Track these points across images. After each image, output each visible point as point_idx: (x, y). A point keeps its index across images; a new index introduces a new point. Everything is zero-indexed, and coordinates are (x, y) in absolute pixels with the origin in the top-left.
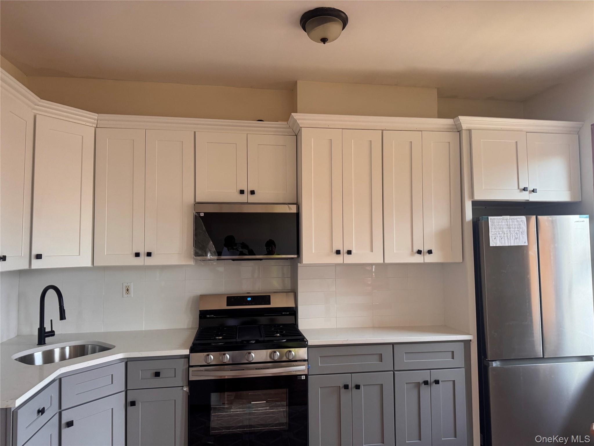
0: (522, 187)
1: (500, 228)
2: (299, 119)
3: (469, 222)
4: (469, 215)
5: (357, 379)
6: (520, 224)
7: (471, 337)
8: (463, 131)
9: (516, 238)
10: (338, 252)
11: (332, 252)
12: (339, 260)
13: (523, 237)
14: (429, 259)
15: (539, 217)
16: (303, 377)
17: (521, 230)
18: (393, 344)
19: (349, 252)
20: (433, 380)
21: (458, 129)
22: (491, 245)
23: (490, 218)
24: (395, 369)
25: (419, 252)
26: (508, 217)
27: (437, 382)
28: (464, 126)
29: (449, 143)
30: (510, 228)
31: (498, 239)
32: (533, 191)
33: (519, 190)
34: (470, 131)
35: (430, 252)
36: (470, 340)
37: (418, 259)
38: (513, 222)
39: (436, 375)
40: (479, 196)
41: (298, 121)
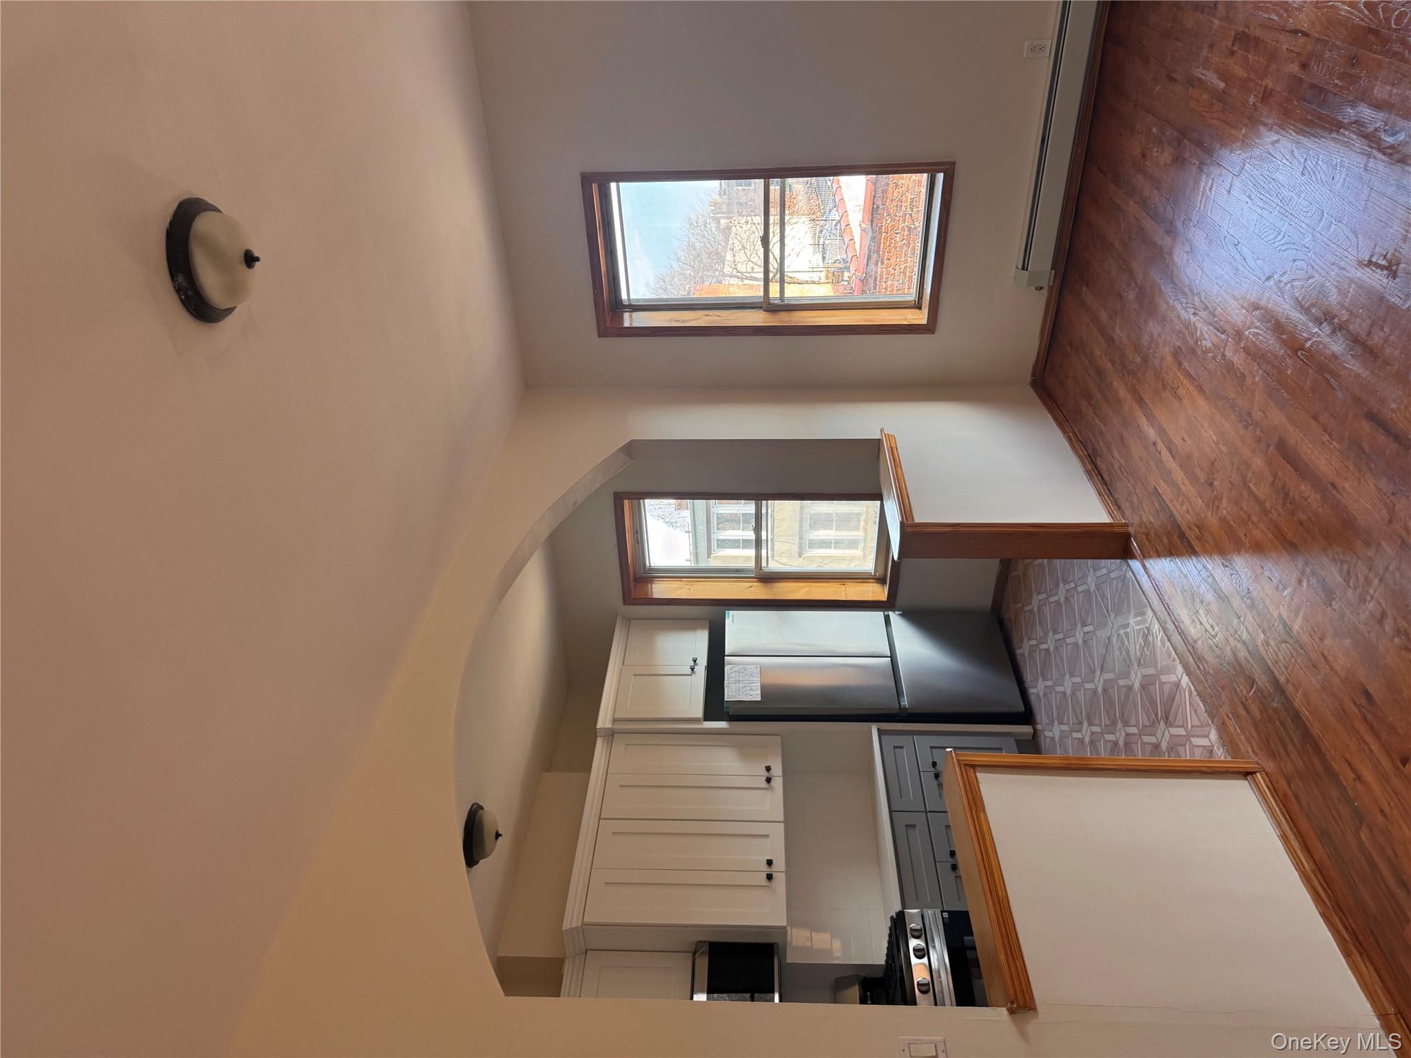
0: (689, 671)
1: (739, 690)
2: (571, 924)
3: (730, 725)
4: (722, 725)
5: (943, 855)
6: (735, 672)
7: (874, 729)
8: (614, 727)
9: (752, 675)
10: (770, 877)
11: (769, 886)
12: (780, 879)
13: (751, 669)
14: (777, 771)
15: (726, 654)
16: (946, 915)
17: (742, 671)
18: (891, 811)
19: (770, 863)
20: (933, 770)
21: (611, 734)
22: (760, 699)
23: (726, 699)
24: (923, 810)
25: (769, 780)
26: (726, 682)
27: (934, 764)
28: (609, 725)
29: (626, 745)
30: (739, 681)
31: (752, 693)
32: (695, 661)
33: (693, 675)
34: (615, 720)
35: (768, 769)
36: (878, 729)
37: (778, 782)
38: (732, 678)
39: (926, 765)
40: (699, 712)
41: (573, 926)
